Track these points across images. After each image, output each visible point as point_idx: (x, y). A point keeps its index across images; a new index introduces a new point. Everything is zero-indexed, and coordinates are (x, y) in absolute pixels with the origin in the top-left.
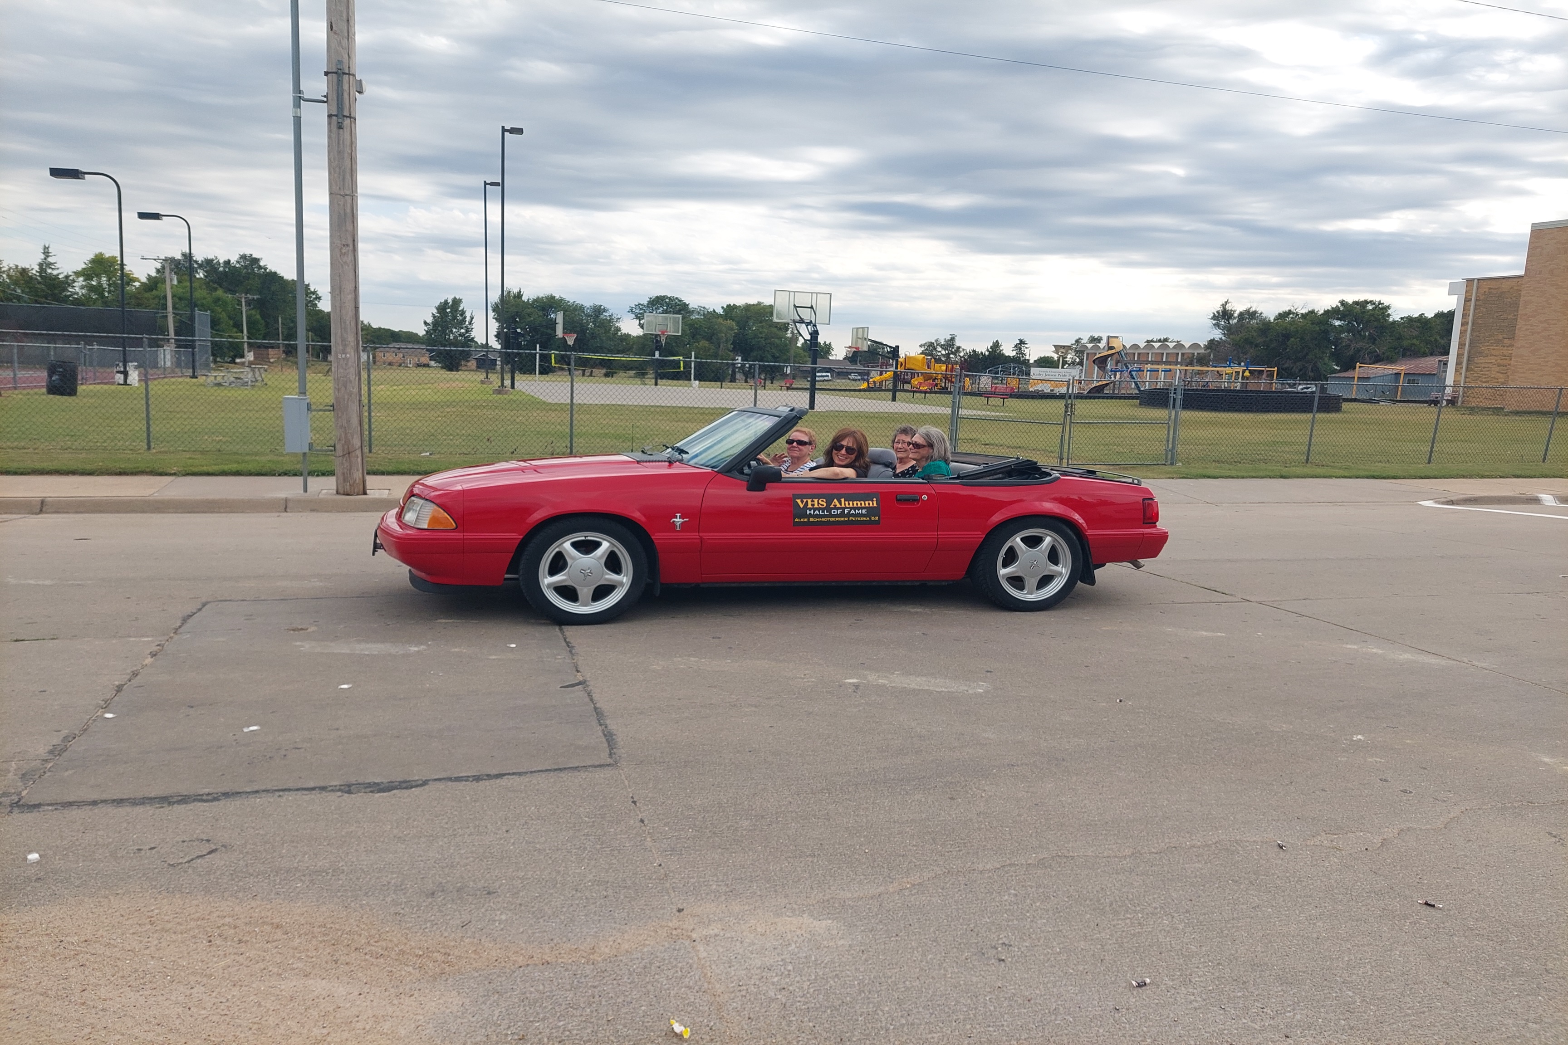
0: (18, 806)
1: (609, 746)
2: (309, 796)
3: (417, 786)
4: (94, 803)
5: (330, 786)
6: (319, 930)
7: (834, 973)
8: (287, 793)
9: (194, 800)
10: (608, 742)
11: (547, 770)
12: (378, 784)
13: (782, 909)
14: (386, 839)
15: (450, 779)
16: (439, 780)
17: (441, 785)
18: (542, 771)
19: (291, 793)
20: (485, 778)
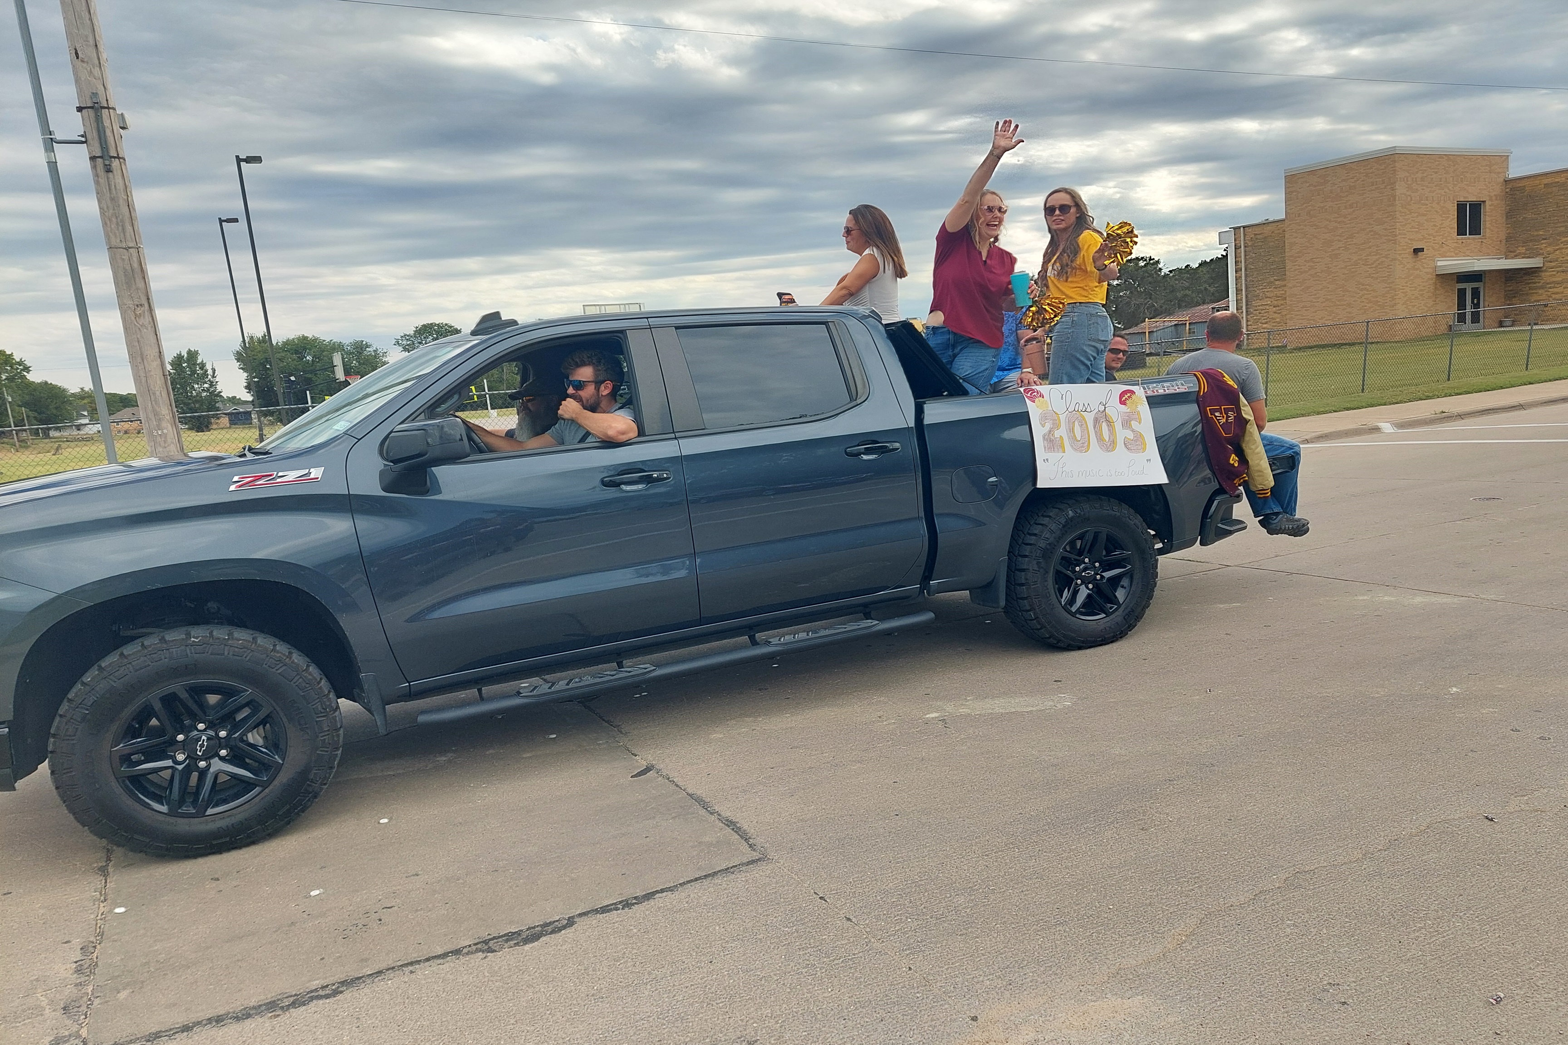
1: (742, 837)
2: (447, 964)
3: (564, 927)
4: (187, 1028)
5: (463, 948)
8: (417, 966)
9: (312, 999)
10: (736, 832)
11: (696, 879)
12: (519, 933)
13: (1078, 993)
15: (596, 911)
16: (583, 914)
18: (691, 881)
19: (422, 965)
20: (634, 901)
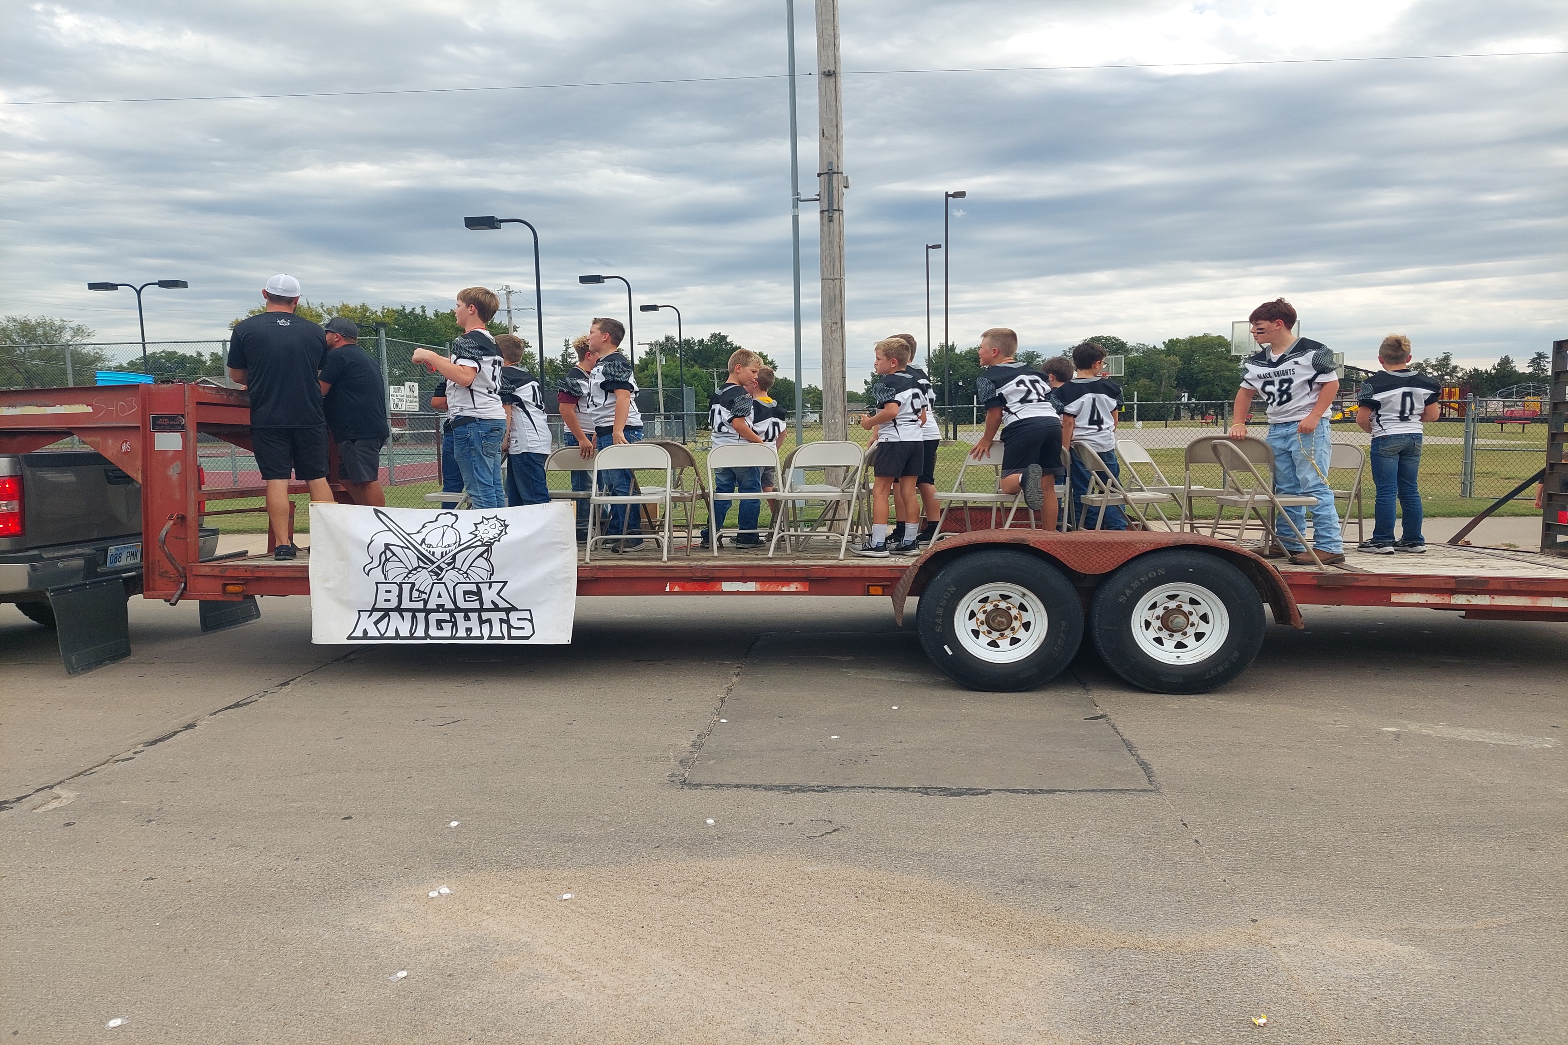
0: (686, 784)
1: (1147, 774)
2: (896, 794)
3: (982, 794)
4: (737, 786)
5: (910, 788)
6: (938, 899)
7: (1427, 992)
8: (876, 790)
9: (809, 790)
10: (1145, 771)
11: (1093, 790)
12: (949, 789)
13: (1358, 931)
14: (970, 834)
15: (1009, 790)
16: (999, 790)
17: (1003, 795)
18: (1089, 790)
19: (881, 790)
20: (1038, 792)
